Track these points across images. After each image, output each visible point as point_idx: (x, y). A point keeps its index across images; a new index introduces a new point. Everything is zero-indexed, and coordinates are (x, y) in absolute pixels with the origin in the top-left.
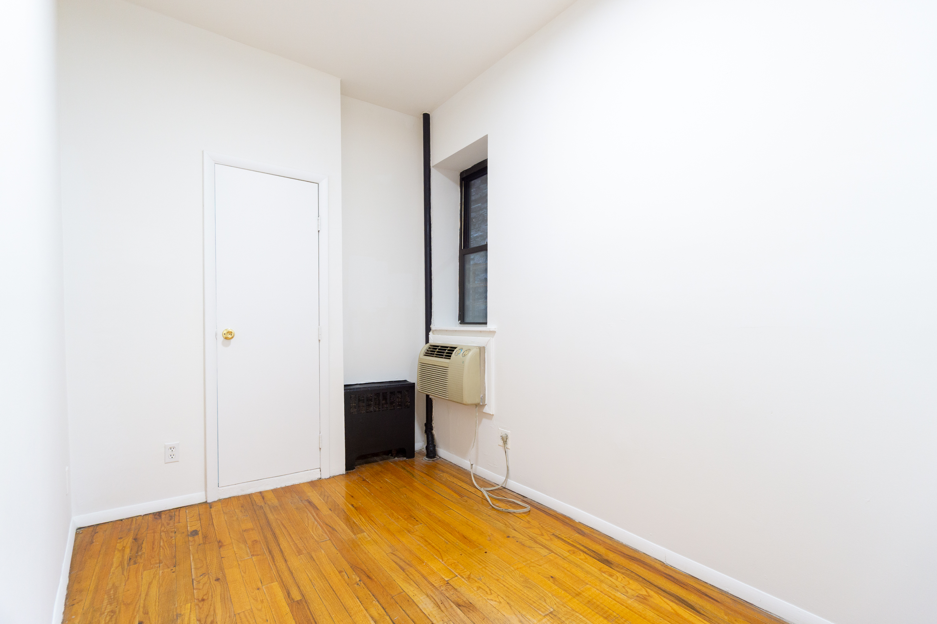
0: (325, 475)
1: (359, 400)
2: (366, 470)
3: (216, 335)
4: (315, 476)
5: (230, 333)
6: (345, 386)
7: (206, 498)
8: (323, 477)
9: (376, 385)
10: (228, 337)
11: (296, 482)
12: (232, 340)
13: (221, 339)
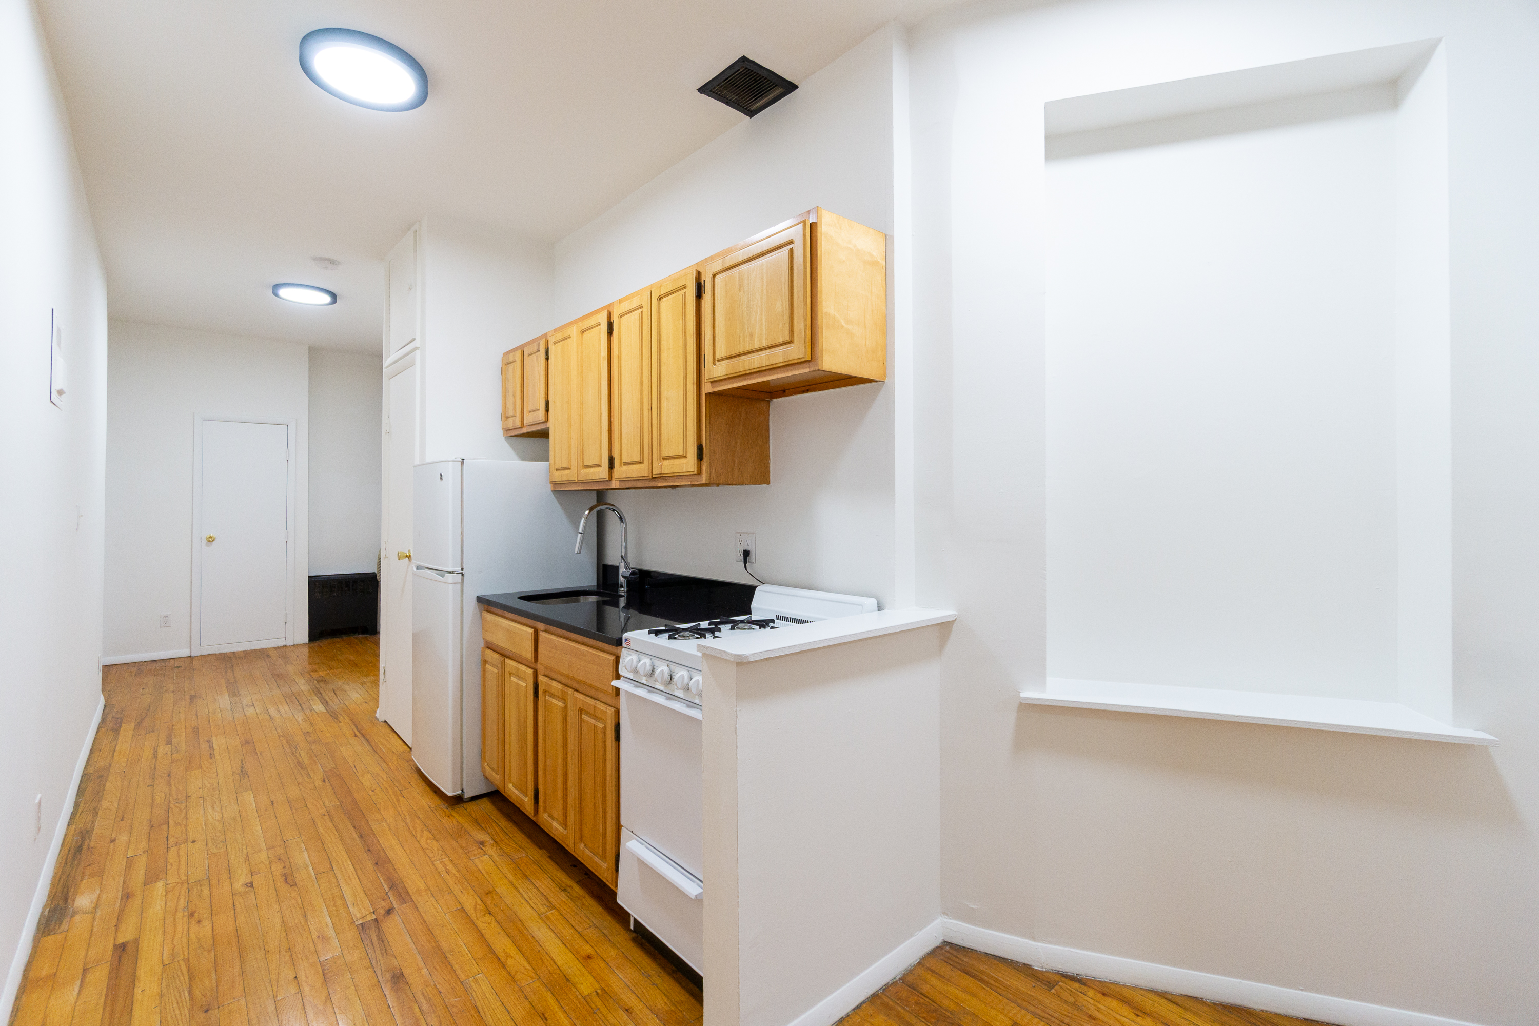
0: (290, 643)
1: (323, 587)
2: (325, 643)
3: (201, 538)
4: (281, 643)
5: (211, 537)
6: (309, 577)
7: (191, 653)
8: (288, 645)
9: (342, 576)
10: (211, 540)
11: (264, 647)
12: (213, 542)
13: (205, 541)
